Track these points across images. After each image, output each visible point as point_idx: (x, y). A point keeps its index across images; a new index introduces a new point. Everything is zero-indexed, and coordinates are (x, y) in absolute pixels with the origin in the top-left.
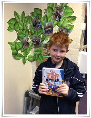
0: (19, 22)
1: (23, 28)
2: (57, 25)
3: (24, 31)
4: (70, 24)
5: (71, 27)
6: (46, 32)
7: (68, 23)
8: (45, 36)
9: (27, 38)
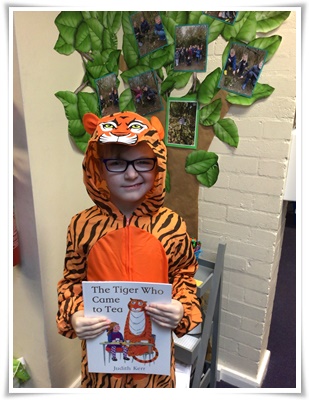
0: (89, 22)
1: (102, 43)
2: (222, 33)
3: (105, 53)
4: (266, 31)
5: (270, 42)
6: (181, 59)
7: (261, 27)
8: (177, 74)
9: (114, 79)
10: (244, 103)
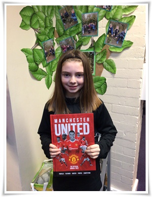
0: (38, 13)
1: (45, 24)
2: (105, 16)
3: (46, 29)
4: (127, 13)
5: (129, 19)
7: (125, 12)
8: (83, 38)
9: (52, 42)
10: (118, 51)
